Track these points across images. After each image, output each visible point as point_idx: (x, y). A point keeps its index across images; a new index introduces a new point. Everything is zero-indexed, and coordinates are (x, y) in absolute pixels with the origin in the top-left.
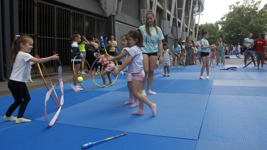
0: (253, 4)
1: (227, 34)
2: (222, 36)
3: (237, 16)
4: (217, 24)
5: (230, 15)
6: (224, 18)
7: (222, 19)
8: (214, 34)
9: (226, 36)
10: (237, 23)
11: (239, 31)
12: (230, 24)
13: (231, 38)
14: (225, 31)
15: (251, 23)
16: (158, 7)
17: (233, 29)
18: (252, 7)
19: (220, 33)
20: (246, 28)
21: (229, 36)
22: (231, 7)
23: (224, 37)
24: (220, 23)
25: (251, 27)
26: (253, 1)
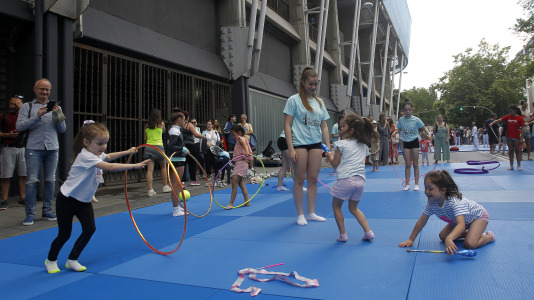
0: (495, 52)
1: (452, 107)
2: (442, 111)
3: (469, 73)
4: (433, 88)
5: (456, 72)
6: (445, 78)
7: (442, 79)
8: (429, 107)
9: (451, 110)
10: (469, 87)
11: (474, 101)
12: (457, 90)
13: (459, 114)
14: (449, 102)
15: (494, 85)
16: (325, 62)
18: (496, 58)
19: (439, 105)
20: (486, 95)
21: (456, 110)
22: (456, 58)
23: (447, 112)
24: (438, 87)
25: (495, 92)
26: (496, 47)
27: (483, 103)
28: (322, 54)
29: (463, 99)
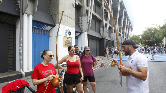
0: (156, 26)
1: (144, 40)
2: (141, 41)
3: (149, 32)
5: (146, 32)
7: (141, 33)
8: (138, 40)
10: (149, 35)
11: (150, 39)
12: (145, 36)
14: (143, 39)
15: (155, 35)
17: (147, 38)
18: (156, 28)
20: (153, 37)
21: (145, 41)
22: (145, 28)
24: (140, 35)
25: (156, 37)
26: (156, 25)
27: (152, 40)
28: (109, 25)
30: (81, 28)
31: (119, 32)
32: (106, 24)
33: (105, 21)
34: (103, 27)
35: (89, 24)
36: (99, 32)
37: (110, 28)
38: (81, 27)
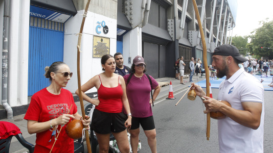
1: (256, 47)
2: (251, 49)
3: (267, 30)
4: (246, 37)
5: (260, 30)
6: (253, 32)
7: (252, 33)
8: (244, 46)
9: (256, 49)
10: (266, 38)
11: (268, 45)
12: (260, 38)
13: (260, 51)
14: (255, 44)
19: (249, 45)
21: (259, 49)
22: (260, 22)
23: (254, 50)
24: (249, 36)
28: (185, 14)
29: (263, 43)
30: (129, 19)
31: (207, 30)
32: (180, 13)
33: (177, 7)
34: (174, 18)
35: (146, 11)
36: (166, 28)
37: (188, 21)
38: (128, 17)
